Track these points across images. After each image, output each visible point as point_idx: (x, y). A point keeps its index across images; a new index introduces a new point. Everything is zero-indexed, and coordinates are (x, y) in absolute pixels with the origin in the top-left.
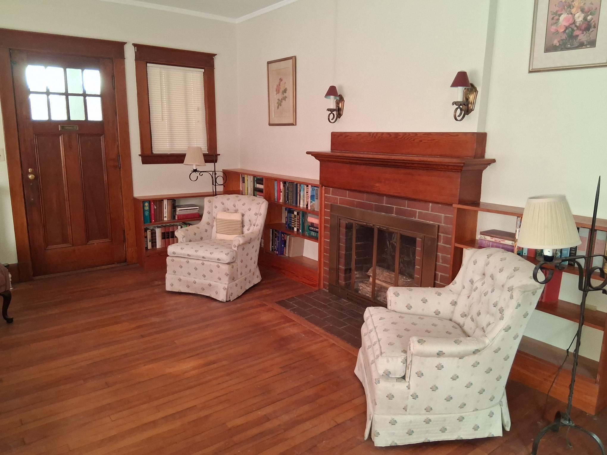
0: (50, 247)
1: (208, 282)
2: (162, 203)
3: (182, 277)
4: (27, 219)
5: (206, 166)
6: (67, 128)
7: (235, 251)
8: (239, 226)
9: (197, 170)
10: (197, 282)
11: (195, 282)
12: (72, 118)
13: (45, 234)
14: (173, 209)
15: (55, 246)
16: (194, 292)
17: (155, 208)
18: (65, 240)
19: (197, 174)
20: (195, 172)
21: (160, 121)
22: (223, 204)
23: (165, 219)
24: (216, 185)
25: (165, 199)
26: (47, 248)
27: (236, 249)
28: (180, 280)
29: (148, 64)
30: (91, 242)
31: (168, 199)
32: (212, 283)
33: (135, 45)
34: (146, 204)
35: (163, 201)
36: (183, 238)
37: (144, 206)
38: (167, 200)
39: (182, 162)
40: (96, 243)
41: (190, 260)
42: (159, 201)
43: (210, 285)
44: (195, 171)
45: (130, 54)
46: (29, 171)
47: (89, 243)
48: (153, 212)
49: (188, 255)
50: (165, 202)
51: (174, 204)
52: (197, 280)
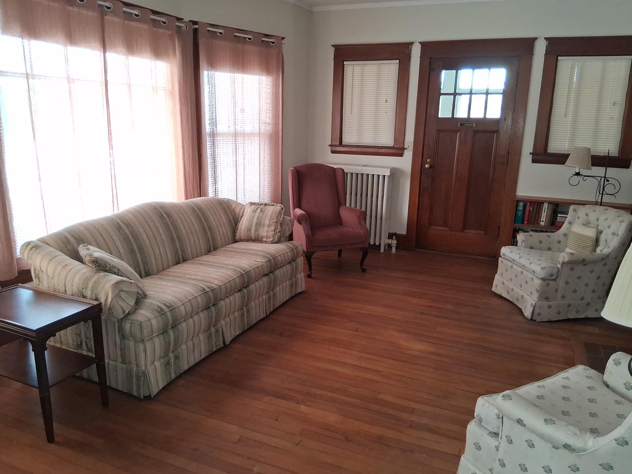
0: (432, 227)
1: (522, 293)
2: (542, 206)
3: (505, 282)
4: (419, 200)
5: (591, 170)
6: (466, 125)
7: (558, 268)
8: (590, 244)
9: (580, 173)
10: (514, 291)
11: (513, 290)
12: (471, 116)
13: (430, 216)
14: (552, 215)
15: (437, 228)
16: (511, 300)
17: (531, 209)
18: (445, 225)
19: (580, 178)
20: (578, 176)
21: (562, 117)
22: (587, 215)
23: (542, 224)
24: (602, 194)
25: (546, 201)
26: (430, 228)
27: (559, 266)
28: (503, 283)
29: (559, 57)
30: (466, 231)
31: (550, 203)
32: (525, 296)
33: (546, 39)
34: (520, 204)
35: (543, 204)
36: (522, 242)
37: (517, 206)
38: (548, 203)
39: (563, 163)
40: (471, 233)
41: (514, 266)
42: (537, 204)
43: (523, 297)
44: (578, 174)
45: (540, 49)
46: (428, 162)
47: (466, 232)
48: (527, 213)
49: (513, 260)
50: (546, 206)
51: (555, 209)
52: (515, 288)
